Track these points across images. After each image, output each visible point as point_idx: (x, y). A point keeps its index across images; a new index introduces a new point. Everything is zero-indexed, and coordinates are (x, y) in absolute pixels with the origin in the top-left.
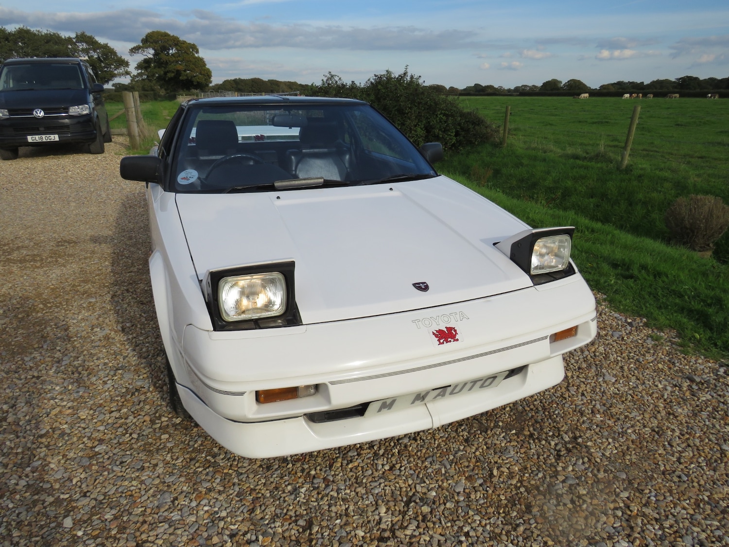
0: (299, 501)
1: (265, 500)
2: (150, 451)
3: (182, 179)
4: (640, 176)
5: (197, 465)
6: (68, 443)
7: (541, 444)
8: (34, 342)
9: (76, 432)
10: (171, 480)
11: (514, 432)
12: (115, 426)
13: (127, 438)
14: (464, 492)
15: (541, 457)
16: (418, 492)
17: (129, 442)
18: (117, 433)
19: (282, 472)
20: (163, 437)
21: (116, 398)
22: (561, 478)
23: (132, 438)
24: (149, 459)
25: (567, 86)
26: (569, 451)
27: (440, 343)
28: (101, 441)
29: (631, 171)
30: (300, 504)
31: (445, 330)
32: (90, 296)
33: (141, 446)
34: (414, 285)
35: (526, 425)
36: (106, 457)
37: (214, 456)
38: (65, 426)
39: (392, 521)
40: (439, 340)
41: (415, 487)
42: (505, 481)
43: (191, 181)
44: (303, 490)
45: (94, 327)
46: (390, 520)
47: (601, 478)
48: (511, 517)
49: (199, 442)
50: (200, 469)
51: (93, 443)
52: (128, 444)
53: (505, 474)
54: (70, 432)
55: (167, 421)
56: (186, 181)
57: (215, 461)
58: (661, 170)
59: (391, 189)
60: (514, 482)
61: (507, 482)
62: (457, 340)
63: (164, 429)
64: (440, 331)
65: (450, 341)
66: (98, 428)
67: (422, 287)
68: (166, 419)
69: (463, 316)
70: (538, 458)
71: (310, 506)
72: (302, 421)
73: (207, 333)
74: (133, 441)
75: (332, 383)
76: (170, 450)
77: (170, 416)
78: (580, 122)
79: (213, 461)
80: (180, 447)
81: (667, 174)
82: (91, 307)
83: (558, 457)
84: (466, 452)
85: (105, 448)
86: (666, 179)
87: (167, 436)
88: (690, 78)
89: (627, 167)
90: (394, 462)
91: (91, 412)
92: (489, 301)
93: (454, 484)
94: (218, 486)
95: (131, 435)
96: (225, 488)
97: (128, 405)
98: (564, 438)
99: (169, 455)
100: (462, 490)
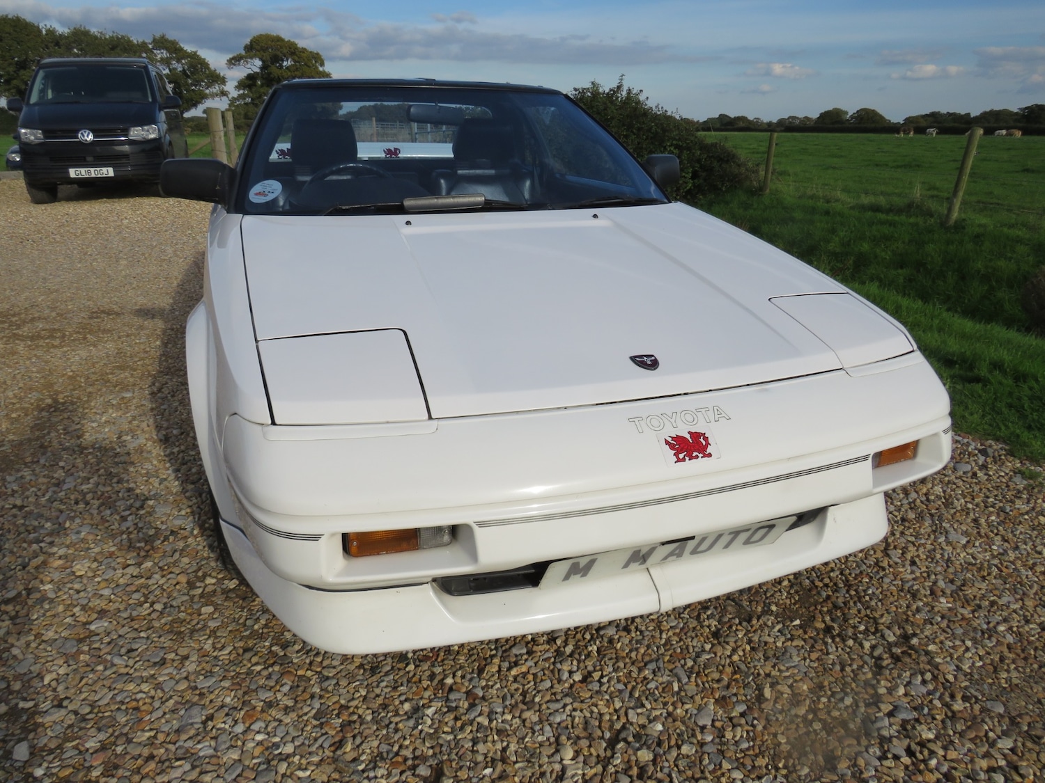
0: (421, 731)
1: (362, 727)
2: (180, 633)
3: (256, 194)
4: (978, 236)
5: (254, 660)
6: (48, 614)
7: (845, 646)
8: (28, 454)
9: (65, 597)
10: (208, 685)
11: (797, 622)
12: (128, 589)
13: (145, 610)
14: (713, 725)
15: (848, 669)
16: (632, 724)
17: (147, 617)
18: (131, 602)
19: (396, 677)
20: (204, 610)
21: (138, 545)
22: (886, 708)
23: (154, 610)
24: (176, 647)
25: (855, 118)
26: (896, 659)
27: (679, 460)
28: (102, 613)
29: (964, 228)
30: (422, 736)
31: (688, 436)
32: (125, 388)
33: (166, 624)
34: (633, 359)
35: (817, 612)
36: (107, 640)
37: (285, 646)
38: (49, 587)
39: (584, 774)
40: (676, 455)
41: (626, 714)
42: (786, 709)
43: (270, 197)
44: (430, 712)
45: (123, 434)
46: (580, 772)
47: (960, 711)
48: (800, 776)
49: (263, 622)
50: (258, 668)
51: (89, 616)
52: (145, 619)
53: (786, 696)
54: (54, 596)
55: (214, 584)
56: (262, 197)
57: (285, 655)
58: (1011, 226)
59: (595, 216)
60: (802, 711)
61: (789, 710)
62: (710, 455)
63: (207, 598)
64: (679, 439)
65: (697, 457)
66: (102, 592)
67: (647, 363)
68: (214, 581)
69: (719, 413)
70: (842, 670)
71: (441, 741)
72: (429, 592)
73: (259, 428)
74: (154, 616)
75: (481, 524)
76: (213, 632)
77: (220, 576)
78: (877, 165)
79: (282, 654)
80: (229, 629)
81: (1020, 233)
82: (124, 404)
83: (878, 668)
84: (715, 654)
85: (106, 624)
86: (1019, 240)
87: (210, 609)
88: (1041, 107)
89: (956, 222)
90: (590, 668)
91: (95, 565)
92: (766, 390)
93: (695, 712)
94: (285, 698)
95: (152, 604)
96: (296, 702)
97: (155, 555)
98: (886, 636)
99: (210, 642)
100: (709, 723)
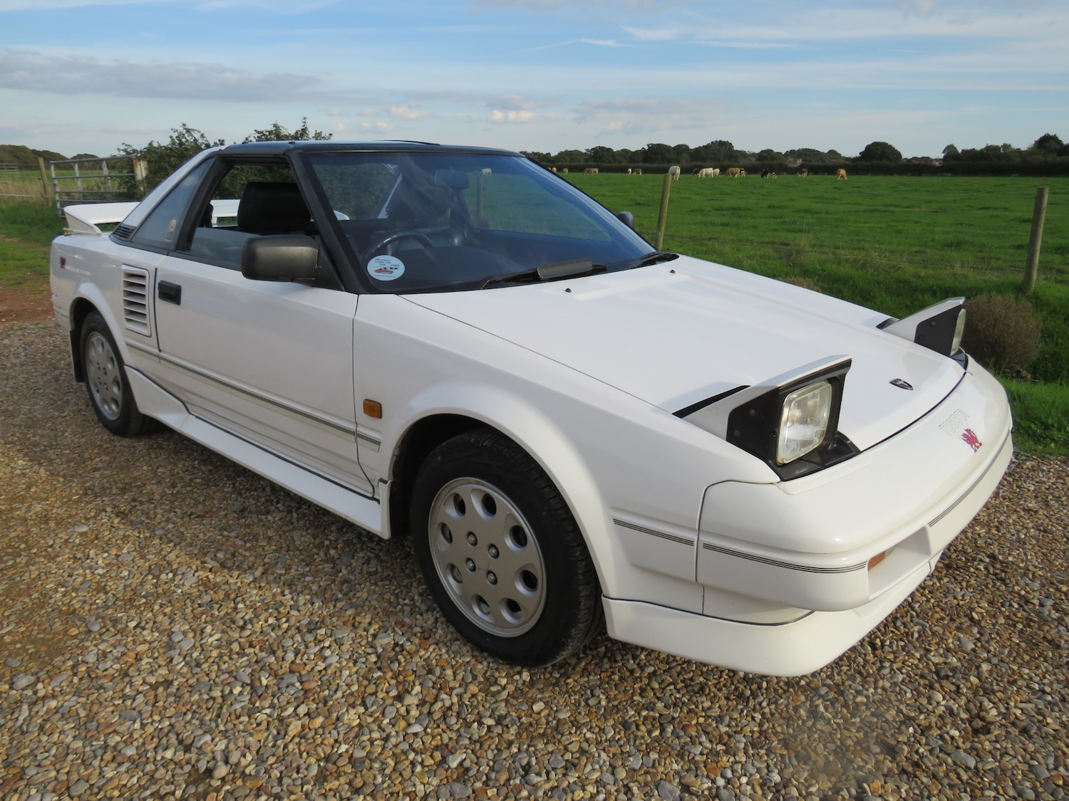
2: (543, 735)
5: (643, 729)
6: (388, 771)
9: (379, 750)
10: (641, 763)
13: (479, 729)
14: (977, 647)
16: (939, 664)
17: (492, 734)
18: (454, 728)
20: (535, 708)
24: (562, 747)
27: (976, 450)
28: (446, 750)
31: (966, 433)
34: (894, 384)
37: (651, 707)
38: (344, 748)
40: (972, 447)
43: (396, 274)
46: (958, 706)
50: (657, 733)
51: (432, 756)
52: (493, 737)
53: (984, 614)
54: (365, 754)
55: (509, 683)
56: (387, 274)
57: (661, 715)
59: (672, 271)
60: (1002, 620)
62: (981, 444)
63: (521, 697)
64: (964, 435)
65: (979, 446)
66: (410, 731)
67: (903, 385)
68: (504, 680)
74: (496, 730)
75: (931, 524)
76: (575, 723)
77: (504, 674)
79: (657, 715)
85: (465, 756)
87: (540, 705)
88: (602, 149)
91: (360, 709)
95: (480, 724)
99: (585, 731)
100: (974, 646)
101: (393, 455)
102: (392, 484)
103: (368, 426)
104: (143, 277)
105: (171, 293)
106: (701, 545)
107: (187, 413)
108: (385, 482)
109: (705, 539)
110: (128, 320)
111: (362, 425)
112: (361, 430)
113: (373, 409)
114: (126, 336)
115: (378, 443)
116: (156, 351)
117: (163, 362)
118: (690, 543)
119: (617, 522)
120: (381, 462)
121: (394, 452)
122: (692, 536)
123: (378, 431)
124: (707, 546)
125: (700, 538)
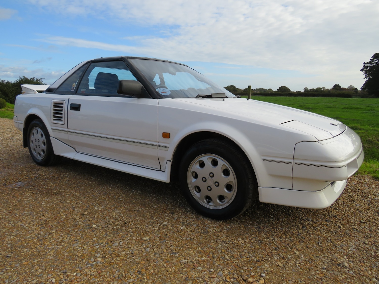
3: (162, 93)
56: (165, 93)
101: (175, 150)
102: (172, 161)
103: (164, 142)
104: (62, 104)
105: (76, 107)
106: (294, 163)
107: (76, 153)
108: (170, 161)
109: (296, 161)
110: (54, 120)
111: (161, 142)
112: (160, 144)
113: (166, 136)
114: (52, 126)
115: (168, 147)
116: (67, 130)
117: (69, 133)
118: (290, 163)
119: (264, 160)
120: (169, 154)
121: (175, 149)
122: (291, 161)
123: (168, 143)
124: (296, 163)
125: (294, 161)
